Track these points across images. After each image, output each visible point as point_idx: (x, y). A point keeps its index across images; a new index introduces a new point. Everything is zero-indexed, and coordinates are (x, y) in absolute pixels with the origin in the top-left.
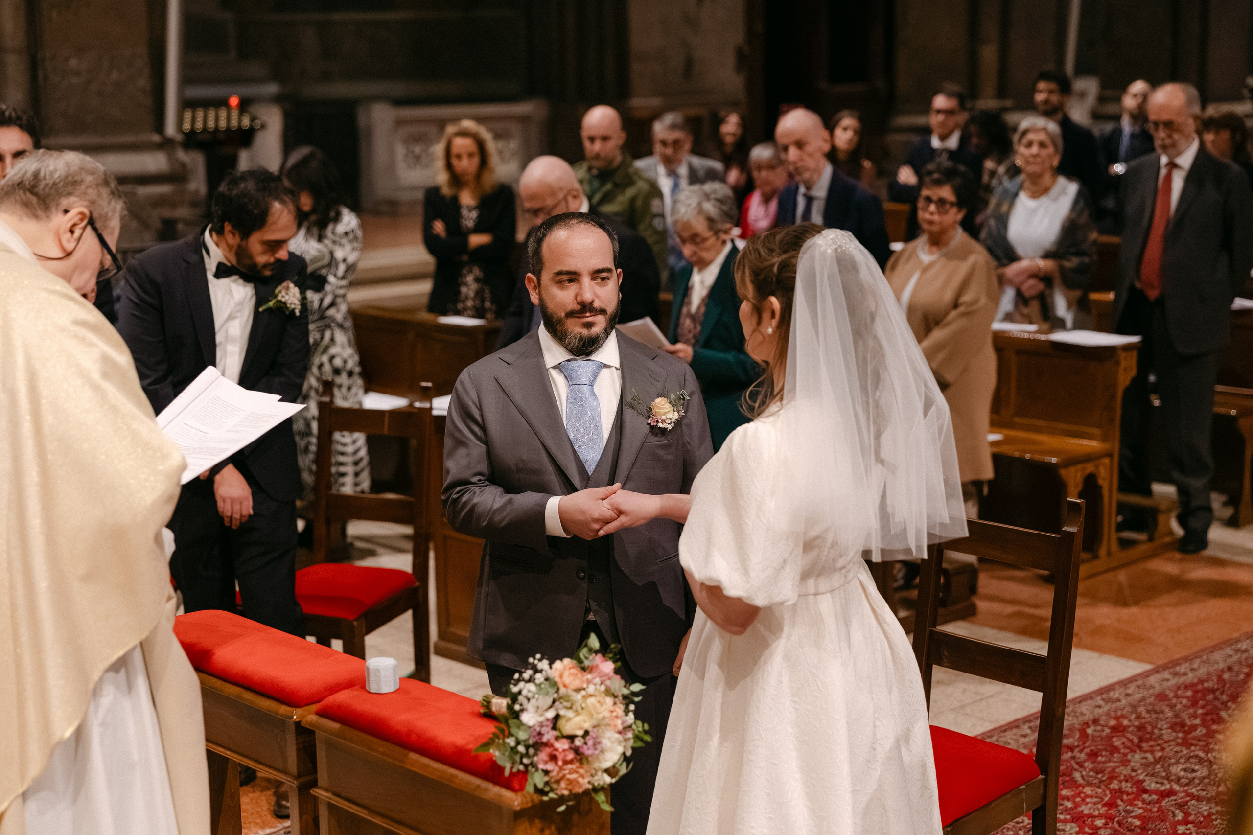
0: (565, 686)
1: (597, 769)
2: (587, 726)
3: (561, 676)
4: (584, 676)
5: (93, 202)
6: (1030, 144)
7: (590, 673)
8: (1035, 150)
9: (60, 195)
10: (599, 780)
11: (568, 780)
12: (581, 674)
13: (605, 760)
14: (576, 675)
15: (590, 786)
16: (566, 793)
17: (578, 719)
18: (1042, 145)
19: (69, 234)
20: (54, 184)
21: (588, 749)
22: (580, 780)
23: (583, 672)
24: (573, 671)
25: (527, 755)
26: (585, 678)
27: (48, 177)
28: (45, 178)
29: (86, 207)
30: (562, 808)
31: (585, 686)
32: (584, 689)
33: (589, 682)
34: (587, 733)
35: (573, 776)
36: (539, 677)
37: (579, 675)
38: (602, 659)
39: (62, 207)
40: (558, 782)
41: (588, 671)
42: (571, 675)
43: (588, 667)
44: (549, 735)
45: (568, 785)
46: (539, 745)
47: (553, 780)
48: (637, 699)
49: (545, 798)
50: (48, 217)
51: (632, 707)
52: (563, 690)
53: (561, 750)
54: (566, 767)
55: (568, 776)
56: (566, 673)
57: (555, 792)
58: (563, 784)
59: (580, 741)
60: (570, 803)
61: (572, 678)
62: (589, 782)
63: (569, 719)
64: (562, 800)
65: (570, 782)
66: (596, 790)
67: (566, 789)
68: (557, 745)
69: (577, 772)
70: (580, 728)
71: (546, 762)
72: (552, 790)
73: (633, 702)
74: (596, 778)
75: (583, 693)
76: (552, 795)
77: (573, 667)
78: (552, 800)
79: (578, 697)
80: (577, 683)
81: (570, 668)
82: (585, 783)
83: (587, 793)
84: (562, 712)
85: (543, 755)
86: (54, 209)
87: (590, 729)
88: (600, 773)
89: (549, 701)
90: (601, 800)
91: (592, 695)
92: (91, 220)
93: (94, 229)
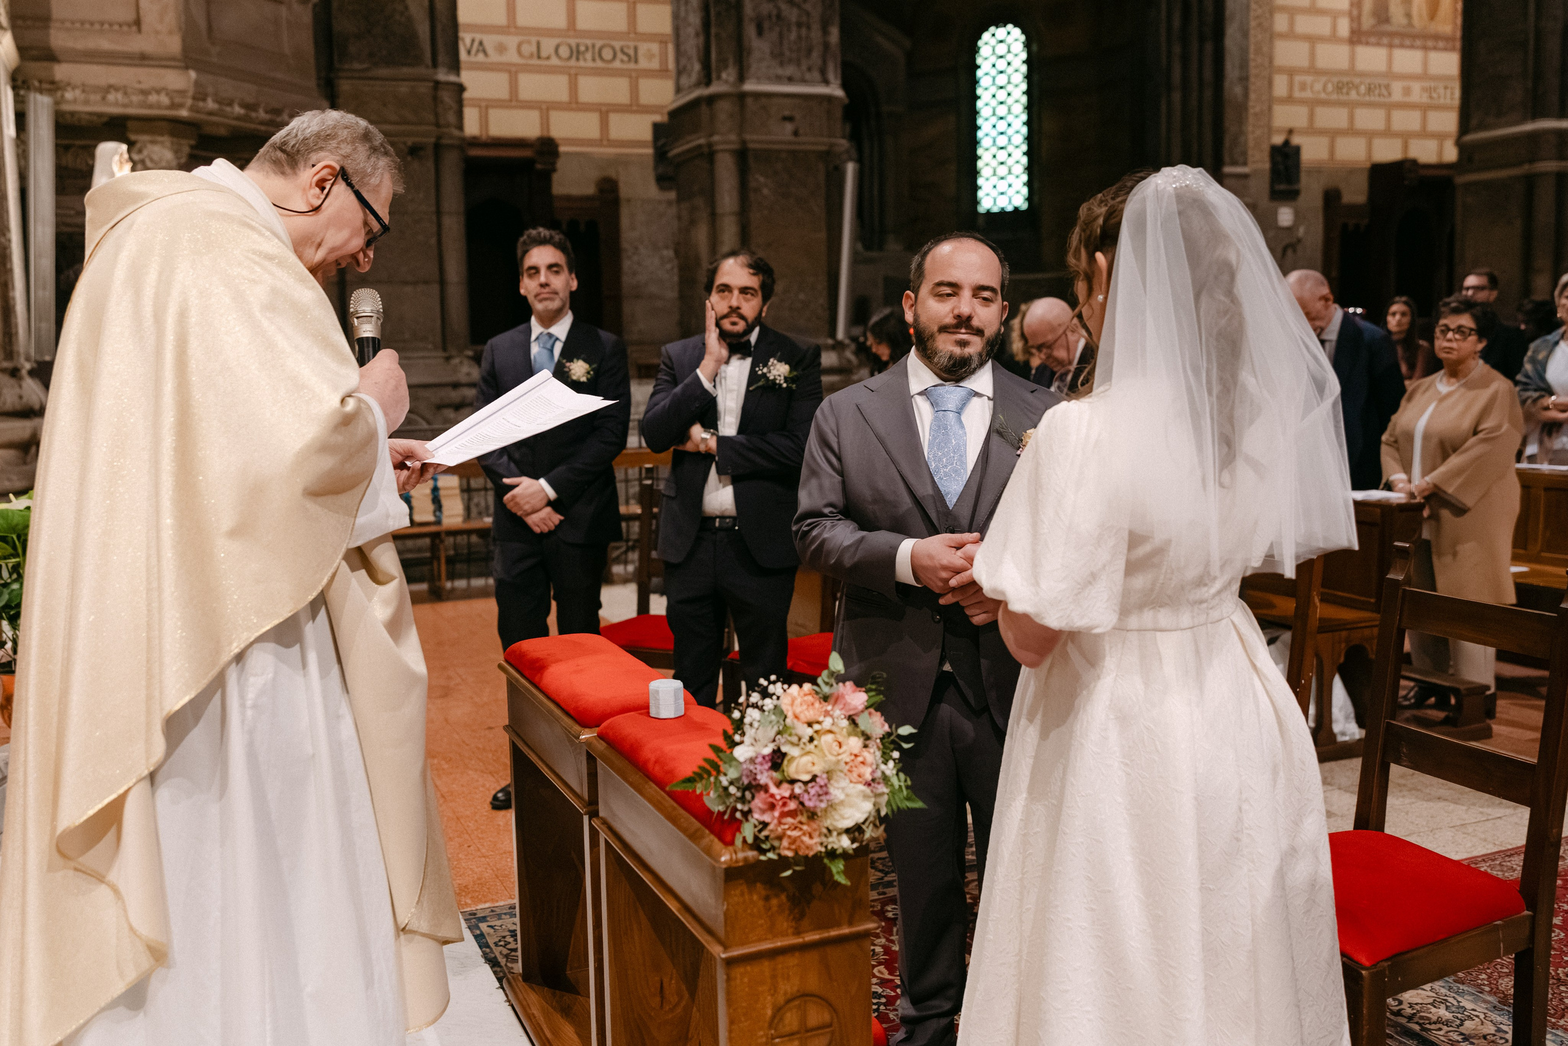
0: (796, 717)
1: (831, 828)
2: (817, 770)
3: (792, 704)
4: (822, 706)
5: (345, 157)
7: (832, 703)
9: (310, 151)
10: (833, 842)
11: (789, 837)
12: (820, 703)
13: (843, 818)
14: (813, 704)
15: (823, 850)
16: (790, 854)
17: (806, 759)
19: (317, 190)
20: (305, 139)
21: (810, 799)
22: (806, 839)
23: (822, 701)
24: (810, 698)
25: (742, 800)
26: (824, 709)
27: (299, 134)
28: (296, 135)
29: (338, 162)
30: (788, 873)
31: (821, 719)
32: (818, 722)
33: (827, 714)
34: (814, 778)
35: (795, 833)
36: (768, 703)
37: (817, 705)
38: (854, 687)
39: (312, 163)
40: (780, 838)
41: (832, 700)
42: (807, 705)
43: (831, 697)
44: (765, 777)
45: (790, 844)
46: (753, 787)
47: (772, 836)
48: (906, 746)
49: (763, 858)
50: (295, 174)
51: (895, 755)
52: (791, 721)
53: (778, 797)
54: (784, 820)
55: (789, 833)
56: (799, 700)
57: (777, 851)
58: (785, 843)
59: (800, 788)
60: (797, 868)
61: (806, 709)
62: (821, 844)
63: (793, 758)
64: (783, 863)
65: (793, 841)
66: (832, 854)
67: (789, 849)
68: (773, 790)
69: (801, 829)
70: (808, 772)
71: (763, 811)
72: (773, 848)
73: (899, 748)
74: (831, 839)
75: (816, 727)
76: (771, 855)
77: (810, 694)
78: (770, 860)
79: (810, 731)
80: (810, 715)
81: (805, 695)
82: (814, 845)
83: (818, 857)
84: (784, 749)
85: (758, 802)
86: (301, 165)
87: (819, 774)
88: (835, 834)
89: (772, 733)
90: (837, 869)
91: (830, 732)
92: (343, 175)
93: (350, 185)
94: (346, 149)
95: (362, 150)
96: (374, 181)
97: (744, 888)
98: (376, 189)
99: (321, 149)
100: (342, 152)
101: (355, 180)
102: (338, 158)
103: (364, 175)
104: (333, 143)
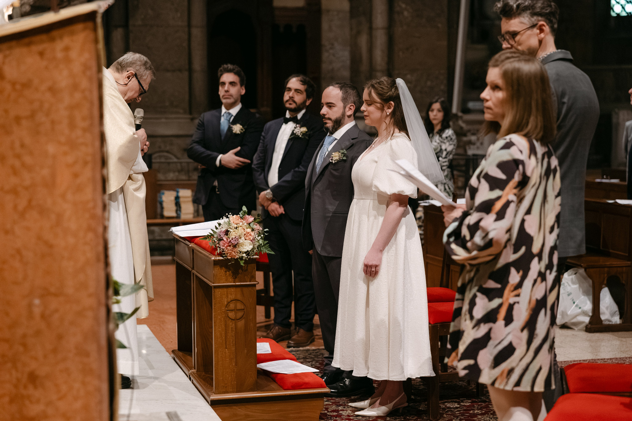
5: (137, 70)
9: (127, 67)
19: (127, 79)
39: (127, 70)
50: (122, 73)
90: (242, 263)
92: (136, 75)
93: (137, 78)
94: (138, 68)
95: (143, 68)
96: (145, 78)
97: (219, 268)
98: (145, 80)
99: (131, 67)
100: (136, 68)
101: (139, 77)
102: (135, 70)
103: (142, 76)
104: (134, 65)
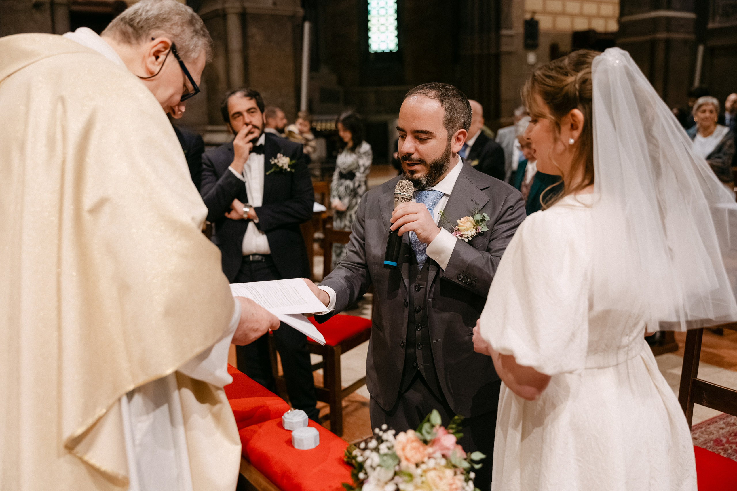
0: (407, 459)
3: (403, 449)
4: (425, 449)
5: (176, 36)
6: (704, 111)
7: (432, 446)
8: (708, 114)
12: (423, 447)
14: (418, 449)
18: (711, 112)
19: (154, 59)
23: (425, 444)
24: (414, 443)
26: (426, 452)
29: (170, 39)
31: (425, 460)
32: (424, 463)
33: (429, 456)
36: (383, 448)
37: (421, 449)
38: (445, 431)
39: (151, 37)
41: (430, 444)
42: (414, 448)
43: (431, 441)
48: (477, 466)
51: (472, 475)
52: (404, 463)
56: (408, 447)
61: (413, 452)
75: (423, 467)
77: (415, 440)
79: (419, 471)
80: (418, 458)
81: (412, 441)
89: (391, 474)
91: (434, 469)
92: (173, 49)
93: (177, 57)
94: (177, 30)
95: (188, 32)
96: (194, 55)
98: (195, 62)
99: (159, 27)
100: (174, 32)
101: (181, 53)
102: (171, 36)
103: (188, 50)
104: (168, 25)
